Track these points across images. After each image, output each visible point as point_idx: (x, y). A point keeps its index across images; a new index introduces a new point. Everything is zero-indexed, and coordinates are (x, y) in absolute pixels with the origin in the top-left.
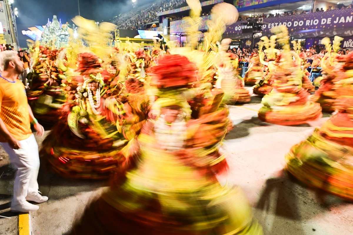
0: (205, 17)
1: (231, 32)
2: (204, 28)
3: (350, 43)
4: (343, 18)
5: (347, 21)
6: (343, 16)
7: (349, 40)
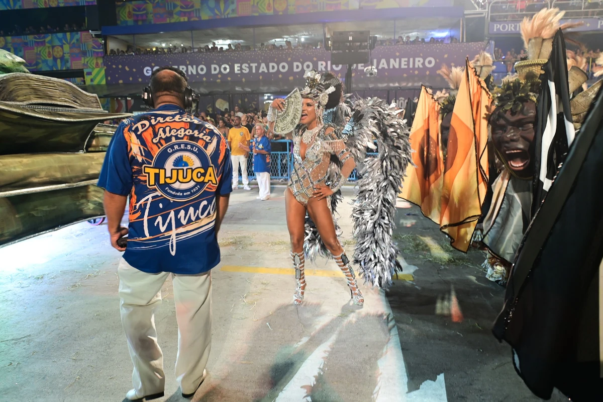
0: (35, 38)
1: (131, 79)
2: (35, 67)
3: (402, 103)
4: (383, 61)
5: (391, 67)
6: (383, 58)
7: (400, 99)
